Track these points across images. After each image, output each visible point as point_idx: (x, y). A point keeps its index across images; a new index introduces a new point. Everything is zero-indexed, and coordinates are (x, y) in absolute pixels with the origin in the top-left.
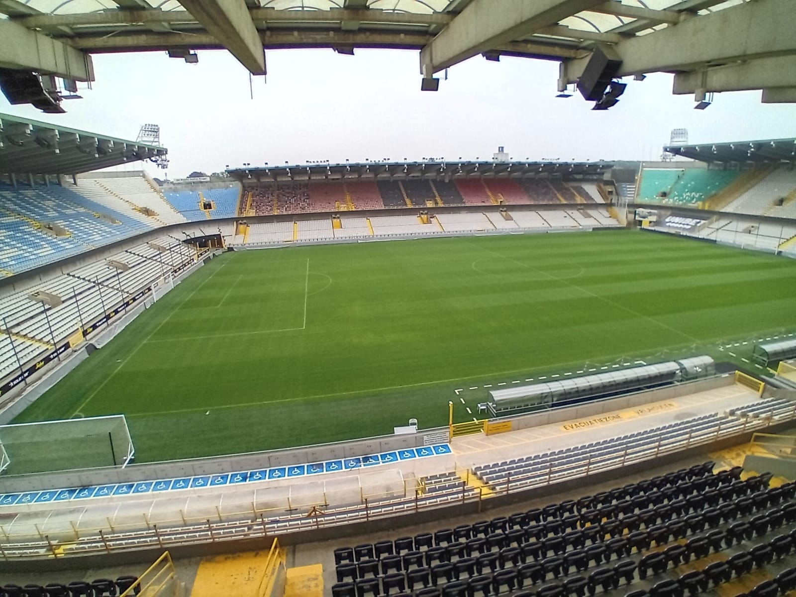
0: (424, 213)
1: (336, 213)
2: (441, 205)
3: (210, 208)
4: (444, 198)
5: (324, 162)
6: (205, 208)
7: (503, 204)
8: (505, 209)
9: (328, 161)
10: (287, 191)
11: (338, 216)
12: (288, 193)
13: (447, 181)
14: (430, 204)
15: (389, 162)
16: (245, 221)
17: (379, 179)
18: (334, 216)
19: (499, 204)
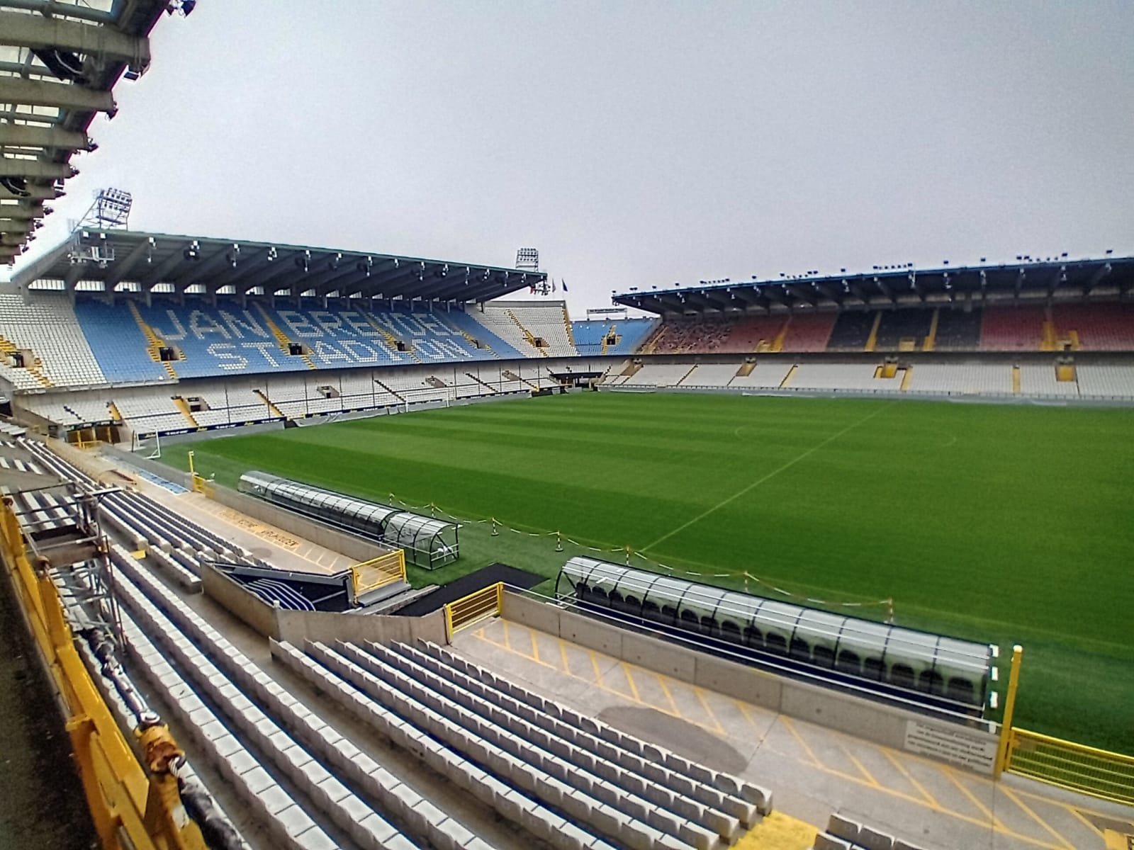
0: (892, 360)
1: (751, 355)
2: (928, 347)
3: (614, 343)
4: (939, 338)
5: (723, 281)
6: (608, 343)
7: (1072, 349)
8: (1070, 359)
9: (728, 280)
10: (710, 325)
11: (753, 359)
12: (708, 328)
13: (968, 309)
14: (908, 346)
15: (817, 276)
16: (640, 360)
17: (847, 308)
18: (748, 359)
19: (1061, 349)
